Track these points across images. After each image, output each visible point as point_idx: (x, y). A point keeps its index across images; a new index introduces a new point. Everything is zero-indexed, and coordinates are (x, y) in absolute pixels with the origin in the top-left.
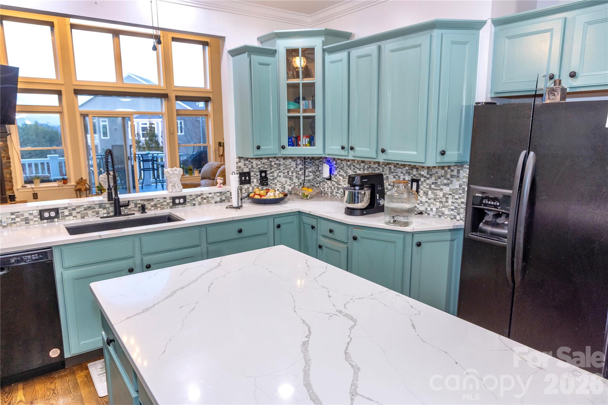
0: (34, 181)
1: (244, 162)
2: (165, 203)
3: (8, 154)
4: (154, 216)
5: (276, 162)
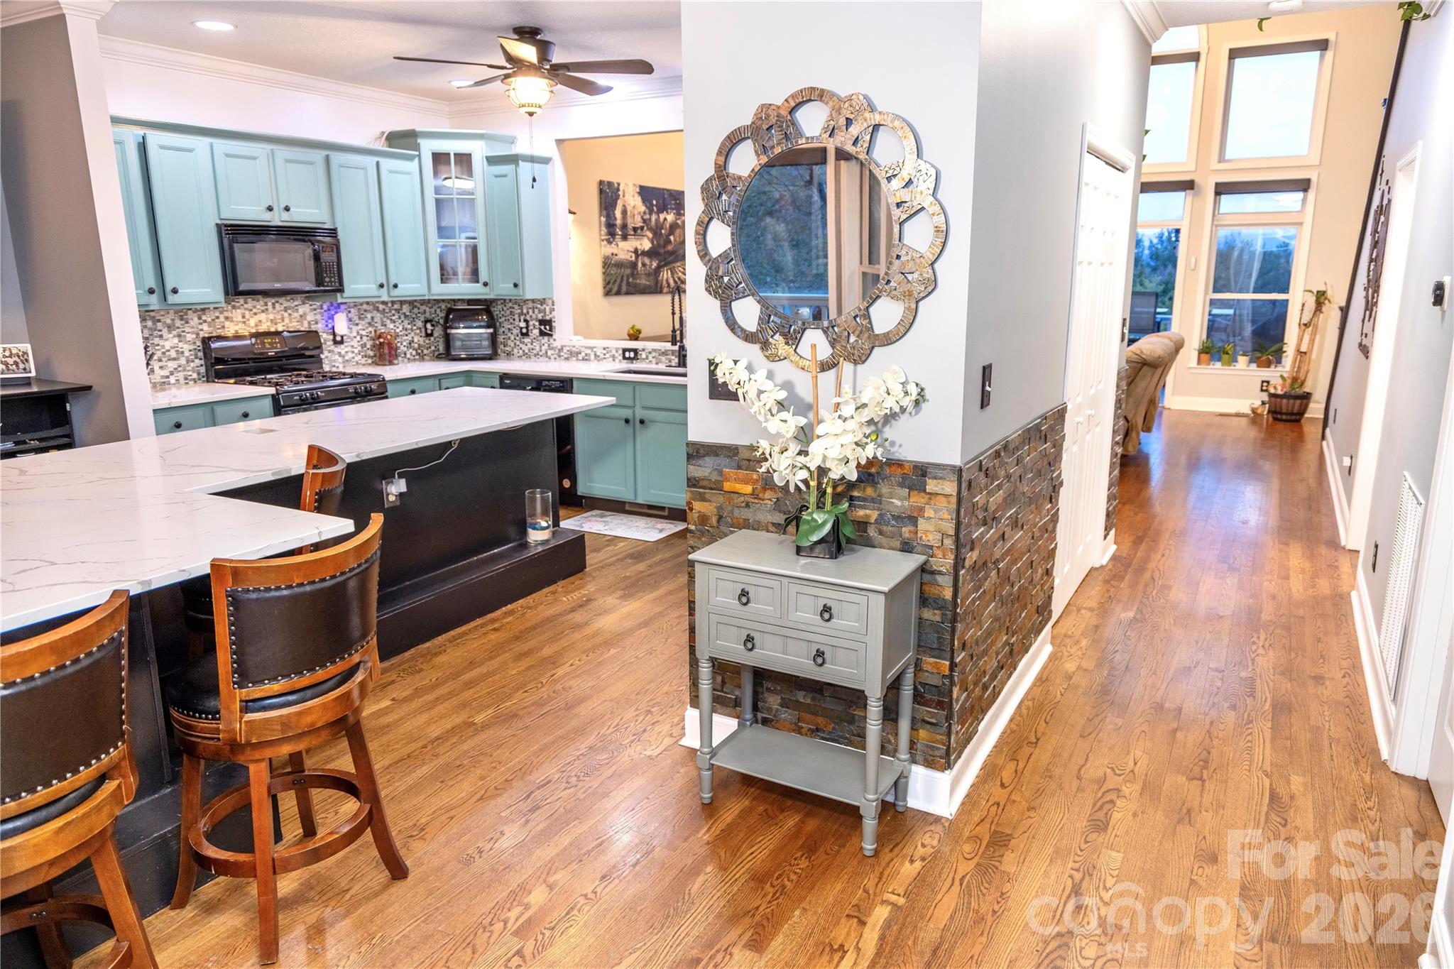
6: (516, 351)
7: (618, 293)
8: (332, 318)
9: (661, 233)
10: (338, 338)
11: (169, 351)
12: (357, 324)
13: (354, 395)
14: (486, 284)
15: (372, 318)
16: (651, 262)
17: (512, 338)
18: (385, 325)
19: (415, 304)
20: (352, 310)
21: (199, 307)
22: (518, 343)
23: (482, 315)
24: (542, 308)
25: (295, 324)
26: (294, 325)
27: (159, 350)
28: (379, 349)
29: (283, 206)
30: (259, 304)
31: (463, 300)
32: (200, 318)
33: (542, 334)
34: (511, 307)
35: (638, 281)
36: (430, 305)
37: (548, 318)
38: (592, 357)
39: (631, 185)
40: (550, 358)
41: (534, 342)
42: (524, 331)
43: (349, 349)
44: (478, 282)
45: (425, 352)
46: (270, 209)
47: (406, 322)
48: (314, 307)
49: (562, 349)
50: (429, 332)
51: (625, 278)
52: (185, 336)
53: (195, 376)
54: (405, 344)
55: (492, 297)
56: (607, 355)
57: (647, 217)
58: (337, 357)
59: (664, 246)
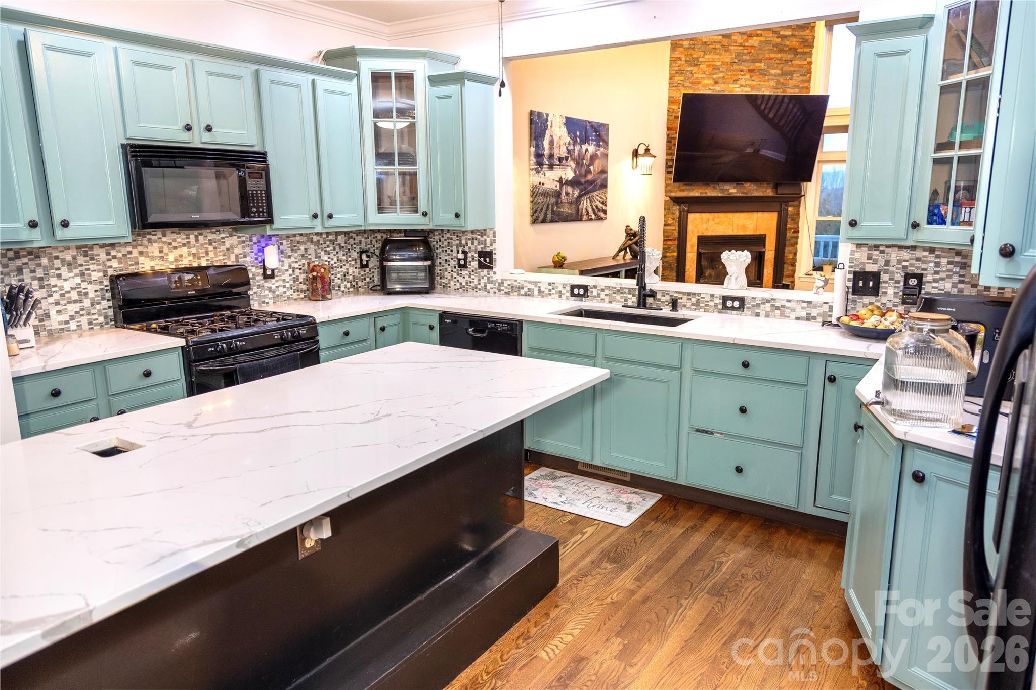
0: (825, 267)
1: (869, 252)
2: (712, 304)
3: (798, 226)
4: (683, 317)
5: (954, 258)
6: (452, 283)
7: (544, 221)
8: (261, 250)
9: (583, 164)
10: (269, 272)
11: (69, 292)
12: (289, 257)
13: (280, 341)
14: (425, 214)
15: (306, 250)
16: (573, 191)
17: (449, 270)
18: (320, 257)
19: (351, 234)
20: (284, 242)
21: (108, 242)
22: (455, 275)
23: (419, 247)
24: (482, 239)
25: (221, 258)
26: (219, 260)
27: (56, 292)
28: (312, 283)
29: (203, 126)
30: (180, 238)
31: (400, 231)
32: (108, 254)
33: (481, 266)
34: (448, 238)
35: (562, 210)
36: (366, 235)
37: (488, 250)
38: (536, 292)
39: (558, 116)
40: (489, 292)
41: (474, 275)
42: (462, 262)
43: (281, 283)
44: (417, 212)
45: (360, 284)
46: (188, 128)
47: (341, 253)
48: (244, 239)
49: (503, 283)
50: (364, 263)
51: (550, 206)
52: (89, 275)
53: (101, 319)
54: (339, 276)
55: (431, 227)
56: (553, 291)
57: (571, 147)
58: (267, 292)
59: (585, 176)
